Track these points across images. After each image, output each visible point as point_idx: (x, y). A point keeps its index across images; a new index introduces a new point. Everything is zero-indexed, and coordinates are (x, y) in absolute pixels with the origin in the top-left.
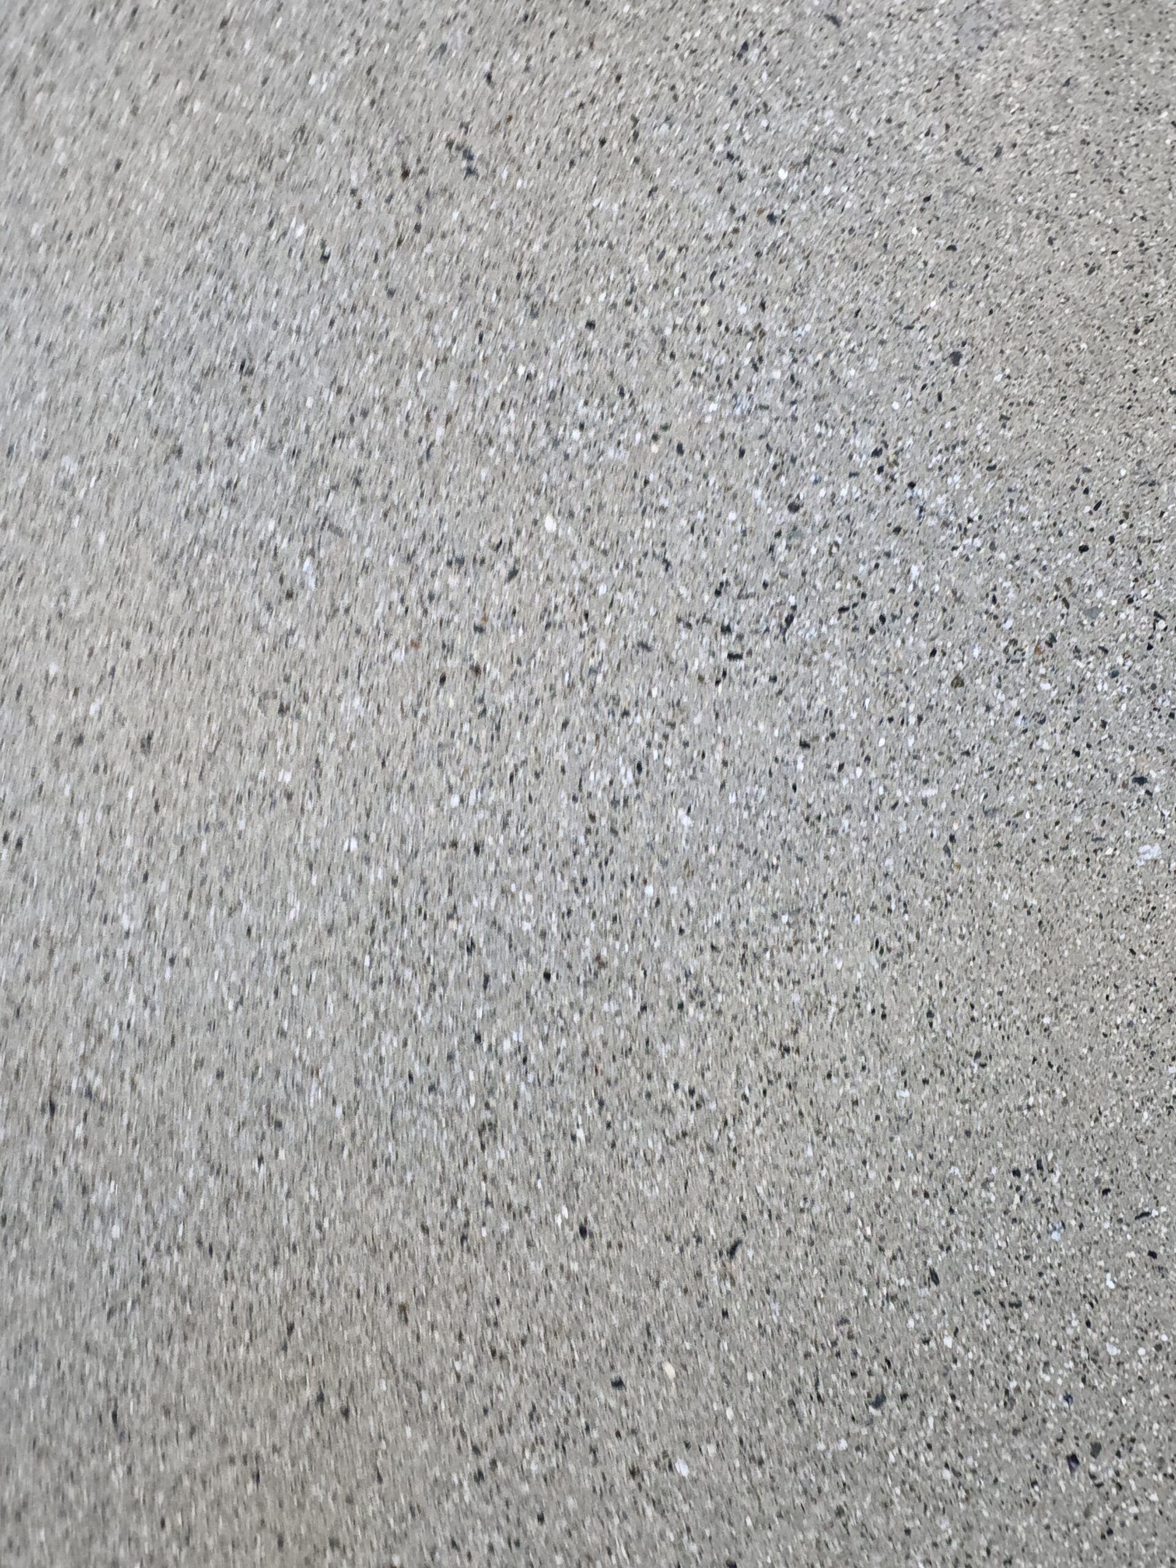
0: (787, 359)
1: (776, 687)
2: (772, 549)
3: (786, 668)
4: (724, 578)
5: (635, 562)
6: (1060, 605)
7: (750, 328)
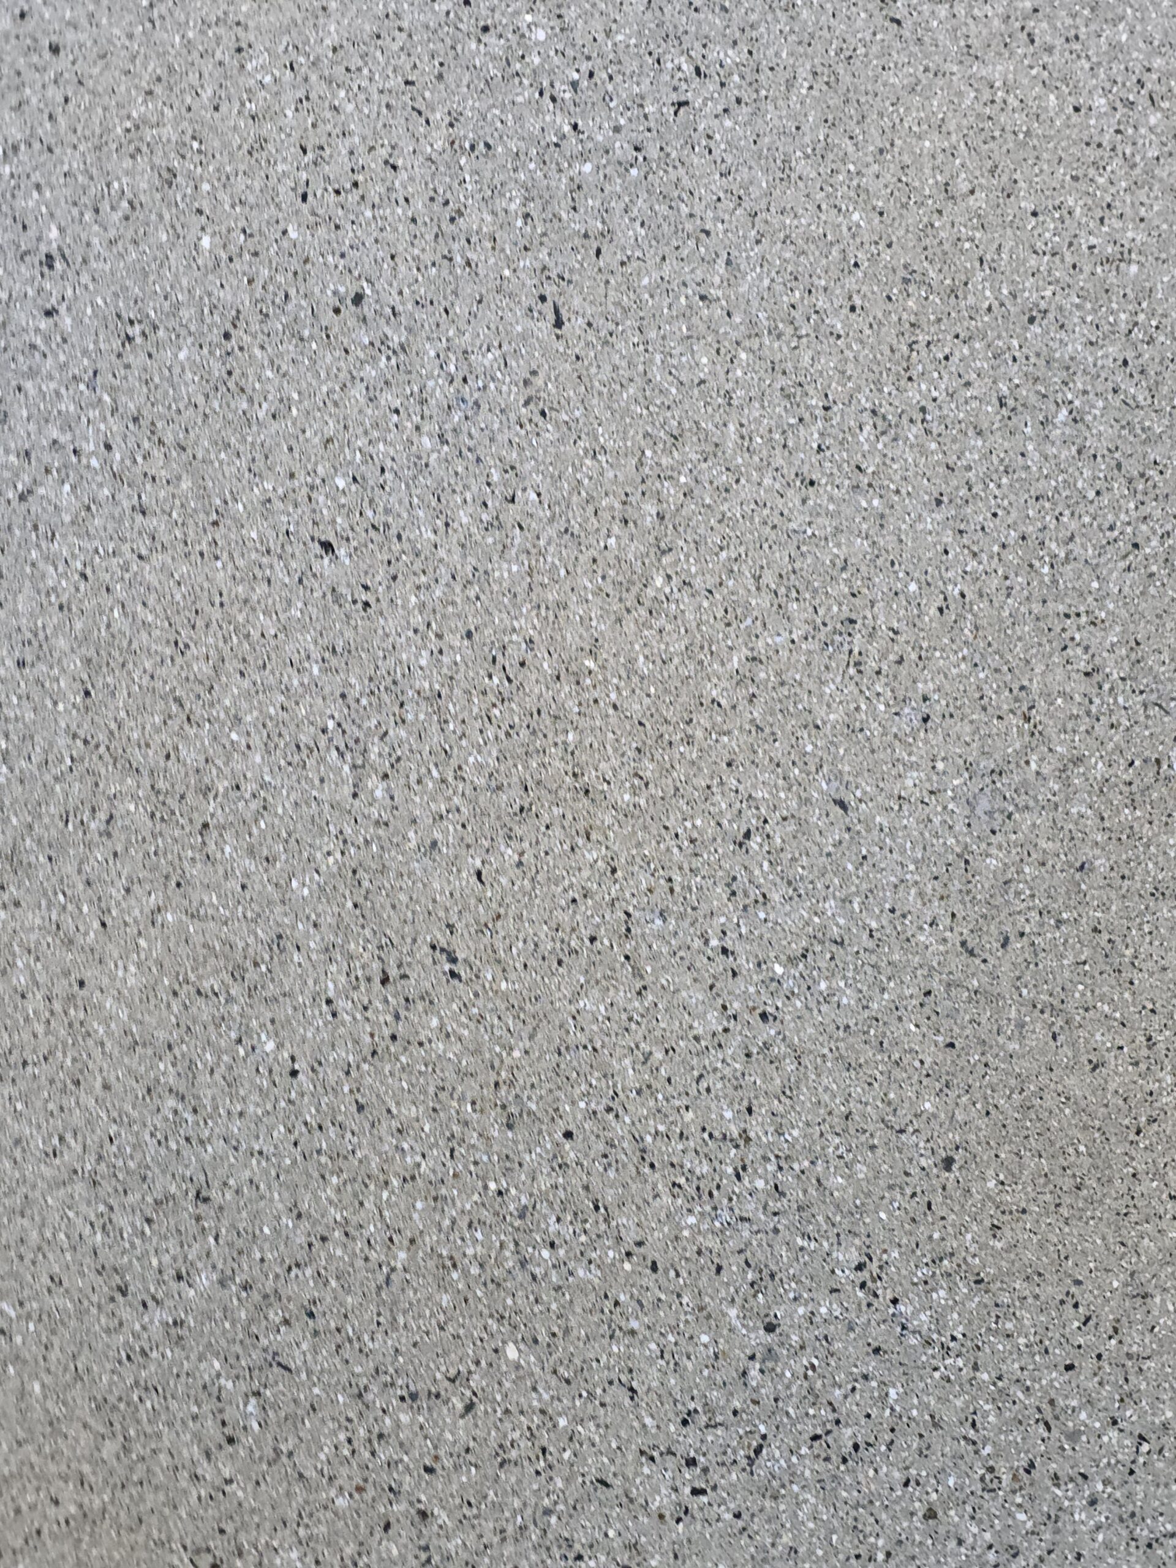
0: (771, 1167)
1: (740, 1524)
2: (744, 1374)
3: (753, 1503)
4: (692, 1406)
5: (599, 1391)
6: (1041, 1430)
7: (736, 1135)
